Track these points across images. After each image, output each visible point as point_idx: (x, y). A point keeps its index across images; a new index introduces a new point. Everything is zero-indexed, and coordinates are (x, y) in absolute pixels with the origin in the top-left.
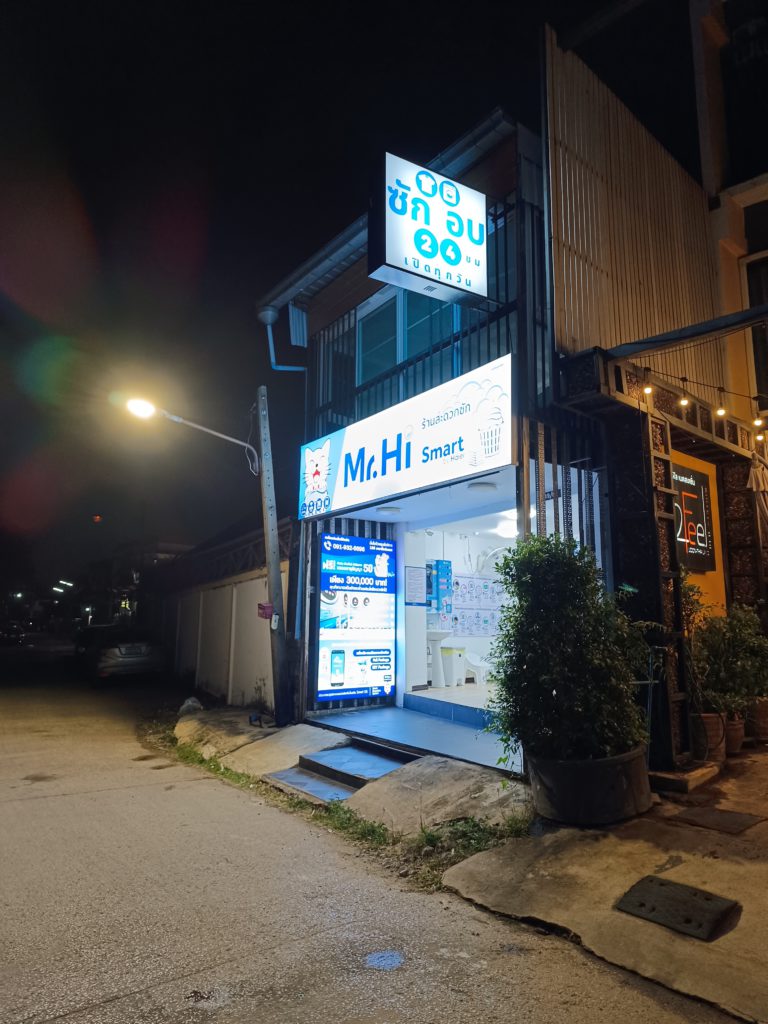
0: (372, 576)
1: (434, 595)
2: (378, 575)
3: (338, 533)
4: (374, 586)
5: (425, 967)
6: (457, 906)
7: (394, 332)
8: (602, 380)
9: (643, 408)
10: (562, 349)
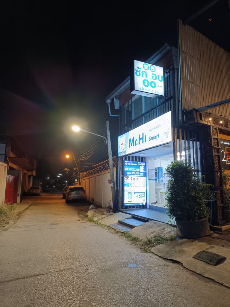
0: (139, 172)
1: (157, 177)
2: (141, 171)
3: (129, 160)
4: (140, 175)
5: (142, 268)
6: (153, 256)
7: (142, 105)
8: (195, 118)
9: (209, 124)
10: (185, 109)
